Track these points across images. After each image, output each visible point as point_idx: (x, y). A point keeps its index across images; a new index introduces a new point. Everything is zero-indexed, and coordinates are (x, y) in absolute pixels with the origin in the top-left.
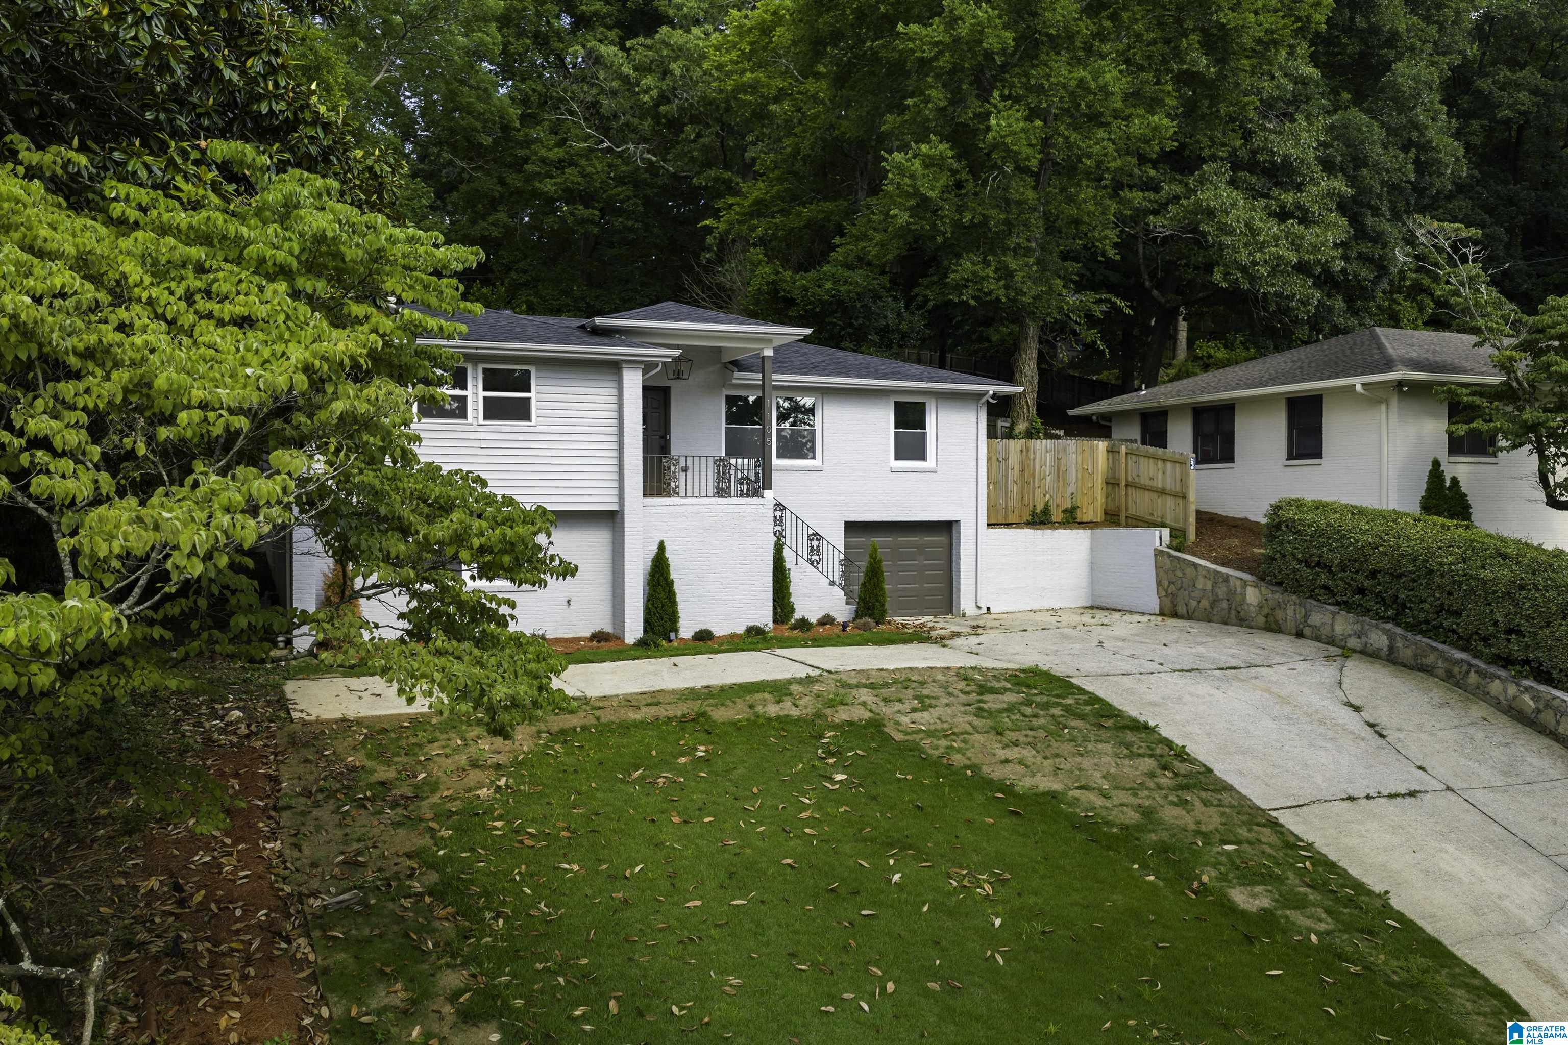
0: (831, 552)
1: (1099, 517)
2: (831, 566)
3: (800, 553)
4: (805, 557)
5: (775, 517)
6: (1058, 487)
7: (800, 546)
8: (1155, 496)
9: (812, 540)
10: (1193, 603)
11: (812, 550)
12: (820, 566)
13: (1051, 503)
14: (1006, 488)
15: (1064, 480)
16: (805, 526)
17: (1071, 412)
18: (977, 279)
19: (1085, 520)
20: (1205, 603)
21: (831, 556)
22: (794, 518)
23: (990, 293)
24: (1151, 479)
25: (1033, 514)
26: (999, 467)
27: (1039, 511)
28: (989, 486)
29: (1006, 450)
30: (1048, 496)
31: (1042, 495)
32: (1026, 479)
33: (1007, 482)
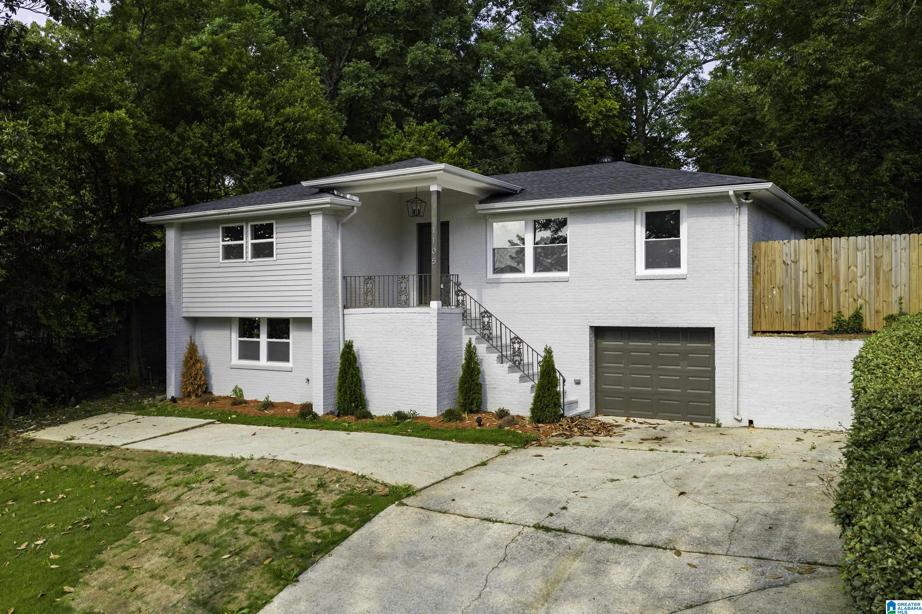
6: (877, 291)
11: (514, 352)
13: (865, 310)
14: (797, 294)
15: (887, 281)
25: (838, 321)
26: (787, 270)
27: (846, 318)
28: (772, 291)
29: (795, 251)
30: (860, 301)
31: (851, 300)
32: (826, 282)
33: (797, 286)
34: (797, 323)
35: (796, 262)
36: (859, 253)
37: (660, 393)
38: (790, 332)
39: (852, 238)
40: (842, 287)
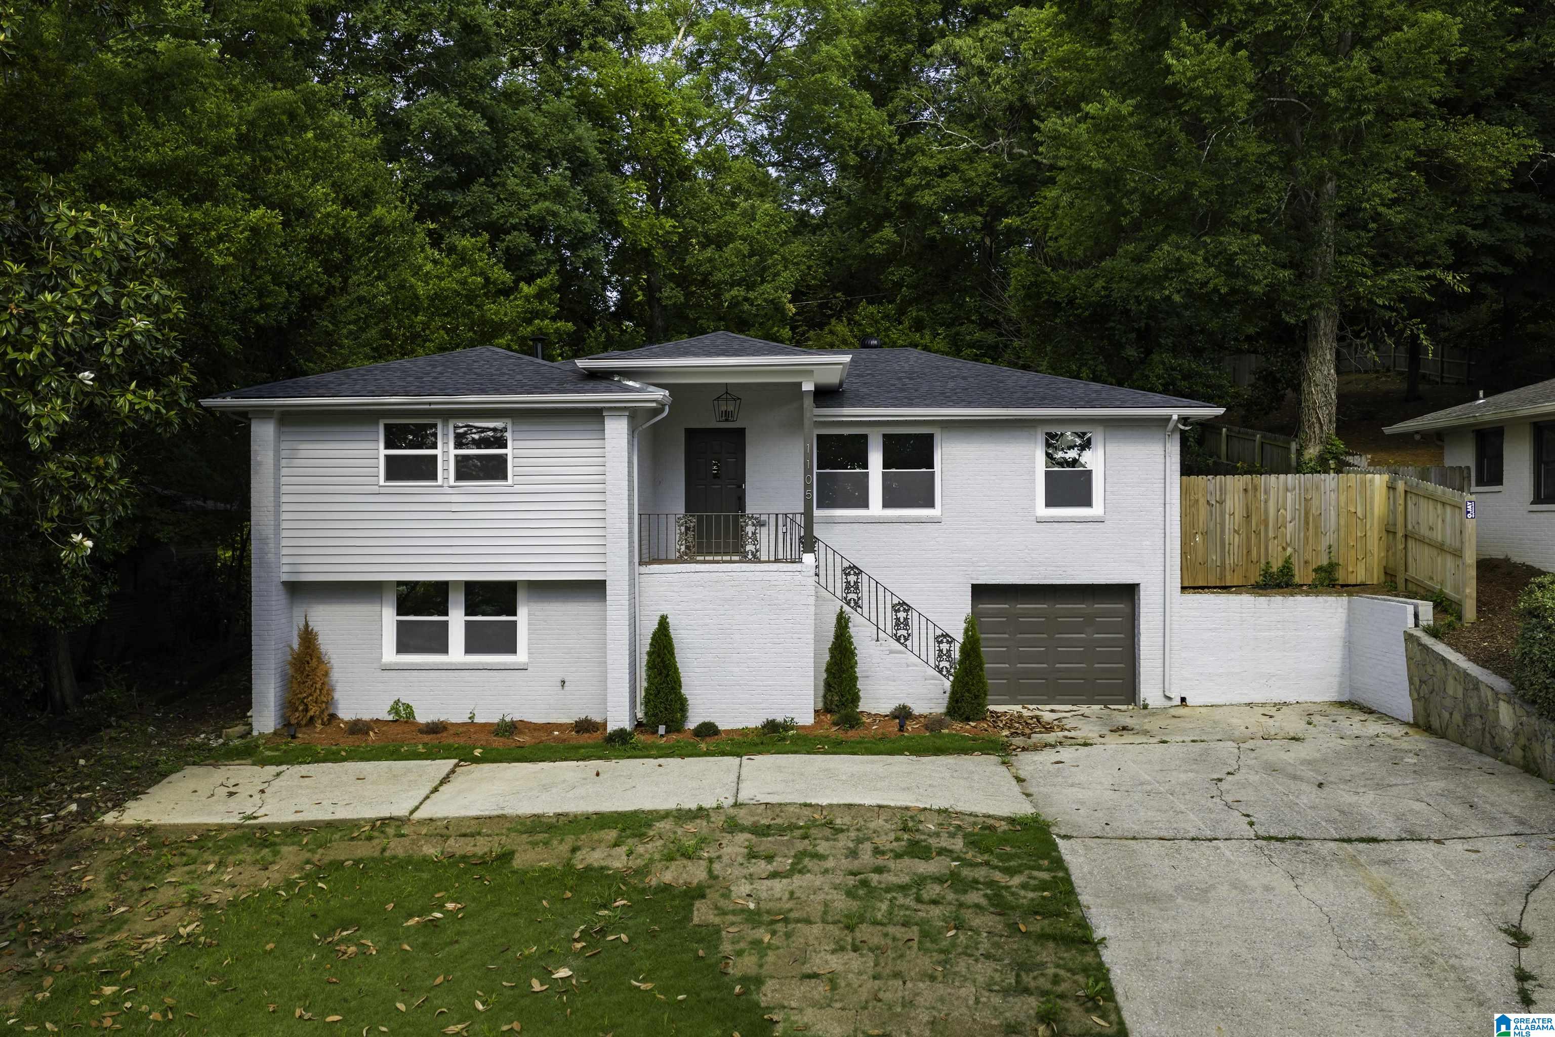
0: (923, 627)
1: (1376, 577)
2: (923, 644)
3: (881, 626)
4: (889, 631)
5: (848, 583)
6: (1306, 538)
7: (881, 618)
8: (1435, 552)
9: (898, 611)
10: (1446, 715)
11: (898, 624)
12: (908, 643)
13: (1294, 560)
14: (1222, 541)
15: (1316, 527)
16: (888, 594)
17: (1387, 430)
18: (1180, 267)
19: (1352, 580)
20: (1457, 718)
21: (923, 631)
22: (873, 584)
23: (1204, 284)
24: (1431, 528)
25: (1266, 573)
26: (1211, 512)
27: (1275, 569)
28: (1195, 538)
29: (1221, 490)
30: (1289, 550)
31: (1280, 548)
32: (1254, 528)
33: (1223, 531)
34: (1222, 577)
35: (1221, 502)
36: (1289, 494)
37: (1059, 670)
38: (1215, 587)
39: (1282, 477)
40: (1271, 535)
